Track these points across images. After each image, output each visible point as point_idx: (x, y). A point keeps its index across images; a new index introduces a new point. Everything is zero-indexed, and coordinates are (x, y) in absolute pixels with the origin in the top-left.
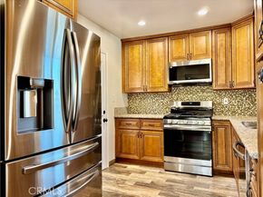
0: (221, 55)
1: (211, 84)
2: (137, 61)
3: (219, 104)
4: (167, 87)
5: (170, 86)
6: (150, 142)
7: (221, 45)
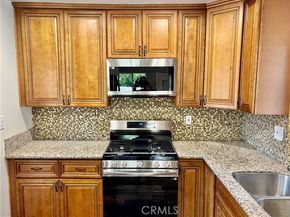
0: (191, 52)
1: (173, 98)
2: (48, 48)
3: (180, 124)
4: (106, 100)
5: (110, 98)
6: (79, 198)
7: (191, 38)
